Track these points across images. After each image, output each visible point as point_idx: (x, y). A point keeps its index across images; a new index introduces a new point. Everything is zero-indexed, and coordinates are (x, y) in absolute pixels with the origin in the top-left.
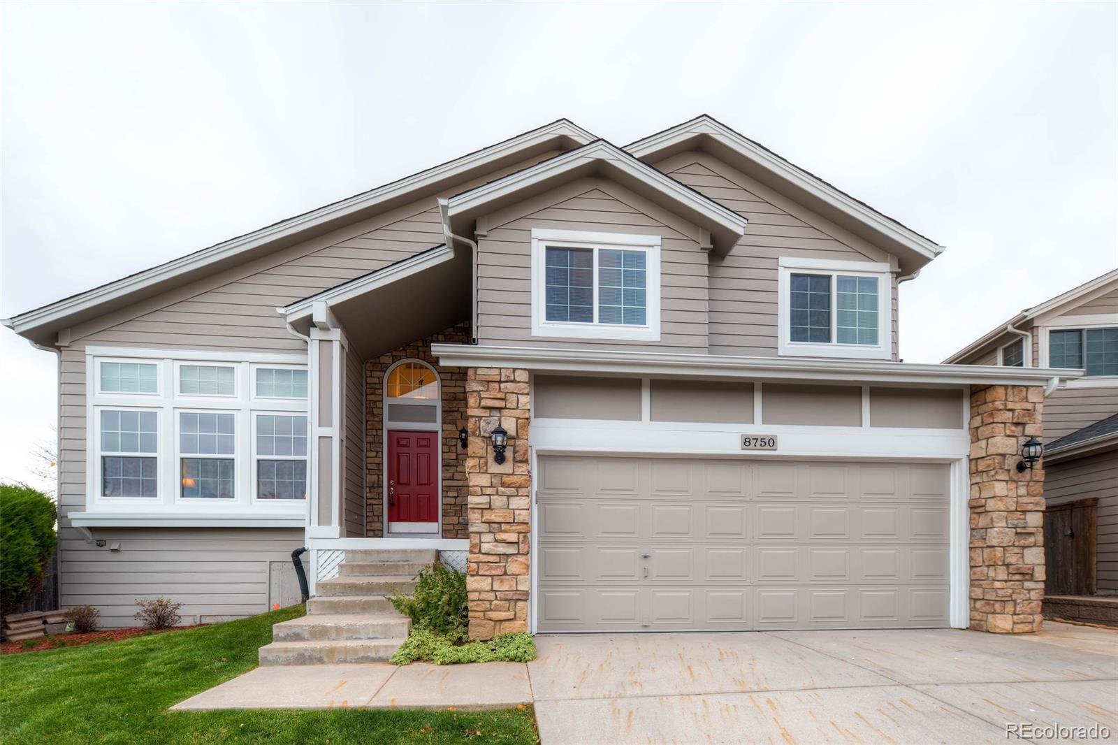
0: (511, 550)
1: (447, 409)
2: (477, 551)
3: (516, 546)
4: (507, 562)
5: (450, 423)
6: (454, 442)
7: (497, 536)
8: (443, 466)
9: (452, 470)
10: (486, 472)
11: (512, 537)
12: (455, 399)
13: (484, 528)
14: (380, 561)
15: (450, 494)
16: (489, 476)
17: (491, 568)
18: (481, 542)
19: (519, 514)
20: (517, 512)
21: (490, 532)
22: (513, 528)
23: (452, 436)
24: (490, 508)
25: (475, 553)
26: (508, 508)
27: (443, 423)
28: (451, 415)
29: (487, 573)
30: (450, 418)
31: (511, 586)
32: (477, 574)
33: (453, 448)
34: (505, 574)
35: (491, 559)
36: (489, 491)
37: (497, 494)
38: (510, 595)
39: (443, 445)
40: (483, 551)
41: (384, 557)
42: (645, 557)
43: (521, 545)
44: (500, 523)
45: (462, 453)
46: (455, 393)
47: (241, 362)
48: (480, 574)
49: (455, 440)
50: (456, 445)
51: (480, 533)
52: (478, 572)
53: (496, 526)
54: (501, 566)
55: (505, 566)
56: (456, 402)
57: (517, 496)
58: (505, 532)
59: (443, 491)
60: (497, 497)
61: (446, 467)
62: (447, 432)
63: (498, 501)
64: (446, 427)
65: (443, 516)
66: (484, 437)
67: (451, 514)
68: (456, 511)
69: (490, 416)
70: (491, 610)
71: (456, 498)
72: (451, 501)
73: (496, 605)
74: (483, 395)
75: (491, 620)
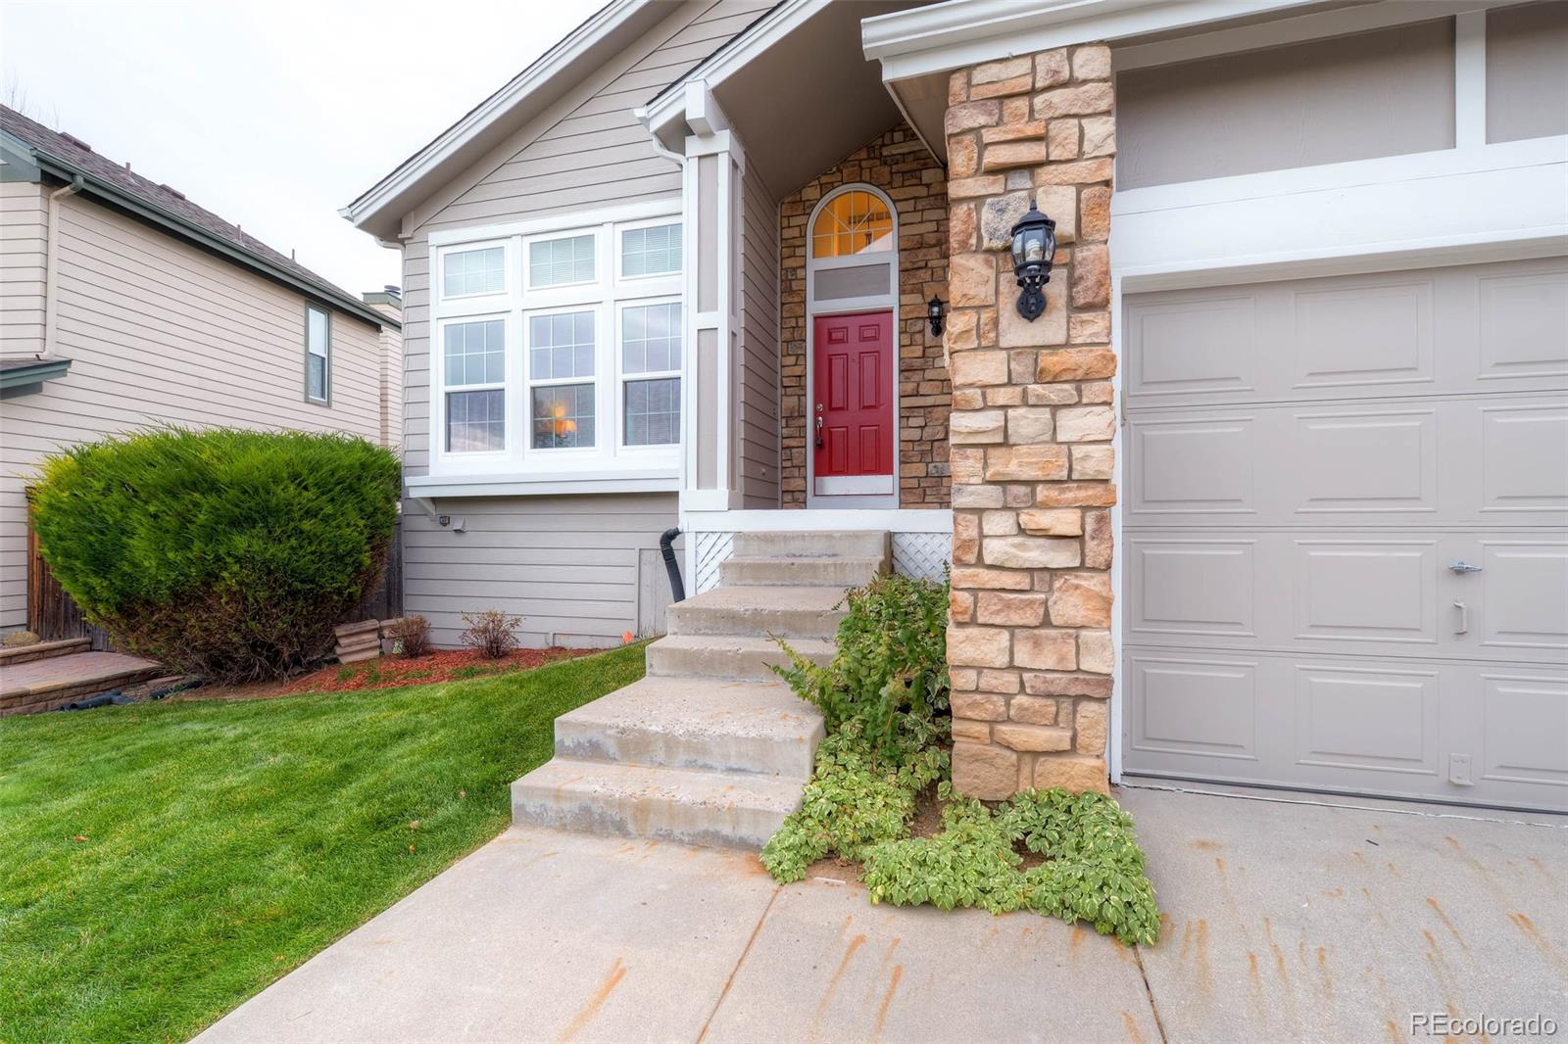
0: (1062, 557)
1: (909, 266)
2: (971, 558)
3: (1076, 544)
4: (1051, 590)
5: (912, 292)
6: (919, 325)
7: (1024, 518)
8: (901, 371)
9: (917, 376)
10: (995, 346)
11: (1066, 521)
12: (921, 246)
13: (990, 496)
14: (788, 556)
15: (913, 422)
16: (1004, 354)
17: (1008, 606)
18: (982, 536)
19: (1086, 457)
20: (1078, 452)
21: (1005, 508)
22: (1069, 495)
23: (915, 315)
24: (1006, 444)
25: (968, 565)
26: (1054, 439)
27: (902, 292)
28: (914, 276)
29: (998, 620)
30: (914, 281)
31: (1062, 659)
32: (973, 622)
33: (918, 337)
34: (1046, 622)
35: (1008, 580)
36: (1002, 396)
37: (1025, 404)
38: (1060, 682)
39: (900, 333)
40: (988, 560)
41: (794, 547)
42: (1459, 570)
43: (1090, 544)
44: (1031, 483)
45: (934, 344)
46: (922, 235)
47: (602, 225)
48: (981, 620)
49: (921, 322)
50: (922, 331)
51: (979, 511)
52: (974, 616)
53: (1022, 490)
54: (1031, 602)
55: (1045, 602)
56: (924, 251)
57: (1078, 404)
58: (1046, 506)
59: (901, 417)
60: (1022, 411)
61: (906, 374)
62: (908, 308)
63: (1027, 423)
64: (906, 299)
65: (901, 462)
66: (990, 251)
67: (914, 459)
68: (923, 453)
69: (1007, 192)
70: (1009, 720)
71: (922, 428)
72: (915, 434)
73: (1021, 708)
74: (988, 136)
75: (1008, 748)
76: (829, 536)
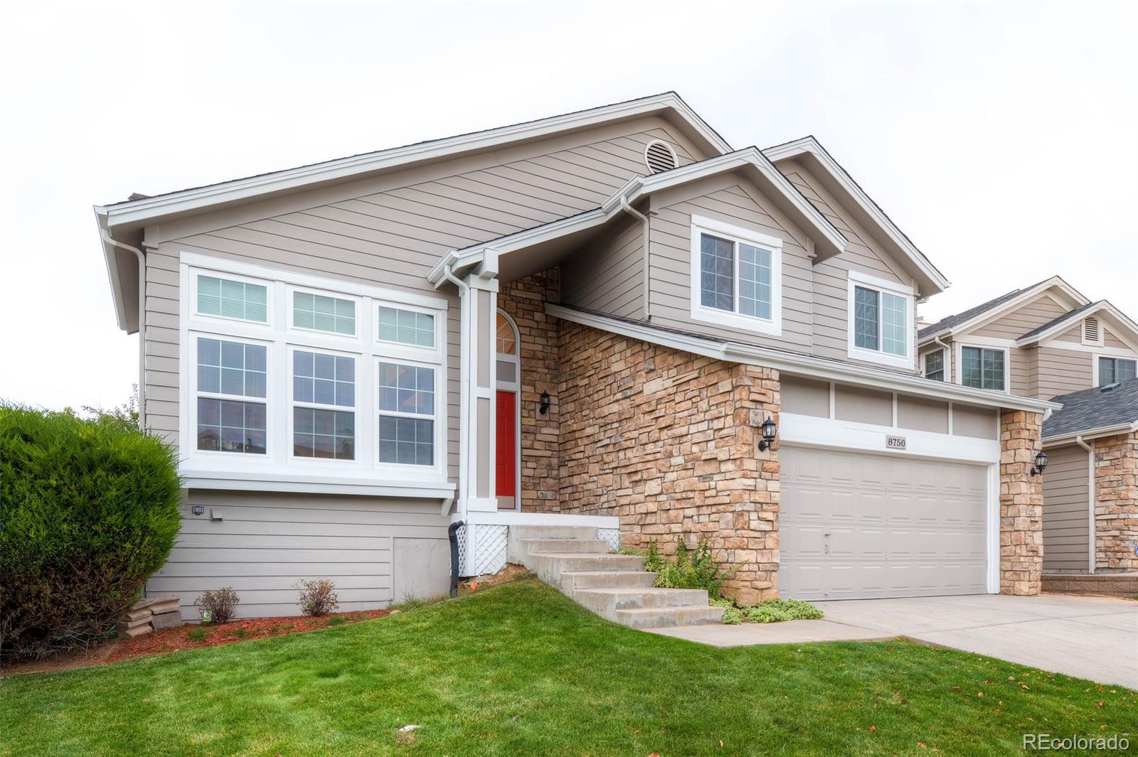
0: (767, 527)
1: (527, 368)
2: (746, 527)
3: (771, 523)
4: (765, 538)
5: (528, 385)
6: (532, 406)
7: (760, 515)
8: (522, 432)
9: (531, 437)
10: (753, 458)
11: (770, 516)
12: (534, 357)
13: (751, 507)
15: (530, 465)
16: (755, 461)
17: (756, 543)
18: (750, 520)
19: (775, 496)
20: (773, 494)
21: (755, 511)
22: (770, 508)
23: (531, 399)
24: (755, 490)
25: (745, 530)
26: (767, 490)
27: (522, 383)
28: (530, 375)
29: (754, 548)
30: (529, 378)
31: (769, 559)
32: (747, 549)
33: (532, 413)
34: (765, 548)
35: (757, 535)
36: (756, 475)
37: (761, 478)
38: (768, 567)
39: (522, 409)
40: (752, 527)
42: (827, 535)
43: (775, 523)
44: (762, 503)
45: (540, 419)
46: (534, 351)
47: (362, 296)
48: (750, 547)
49: (533, 404)
50: (534, 410)
51: (749, 512)
52: (747, 546)
53: (759, 505)
54: (761, 541)
55: (765, 542)
56: (535, 361)
57: (772, 480)
58: (765, 511)
59: (522, 461)
60: (760, 480)
61: (525, 434)
62: (527, 394)
63: (761, 484)
64: (526, 388)
65: (522, 489)
66: (751, 427)
67: (530, 488)
68: (535, 485)
69: (756, 409)
70: (756, 580)
71: (535, 469)
72: (531, 472)
73: (759, 576)
74: (752, 390)
75: (756, 589)
76: (571, 528)
